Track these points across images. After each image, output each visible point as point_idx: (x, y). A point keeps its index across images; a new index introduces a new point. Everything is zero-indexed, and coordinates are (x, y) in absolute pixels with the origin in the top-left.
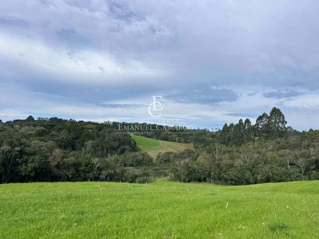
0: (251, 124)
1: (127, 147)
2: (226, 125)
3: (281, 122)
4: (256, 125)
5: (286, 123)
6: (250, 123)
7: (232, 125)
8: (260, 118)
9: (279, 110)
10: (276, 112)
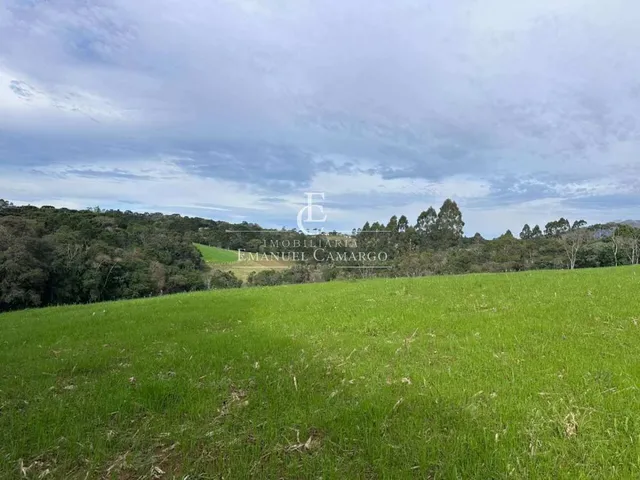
0: (409, 225)
1: (188, 261)
2: (367, 224)
3: (455, 221)
4: (416, 227)
5: (463, 224)
6: (407, 222)
7: (376, 225)
8: (424, 215)
9: (454, 205)
10: (450, 207)
